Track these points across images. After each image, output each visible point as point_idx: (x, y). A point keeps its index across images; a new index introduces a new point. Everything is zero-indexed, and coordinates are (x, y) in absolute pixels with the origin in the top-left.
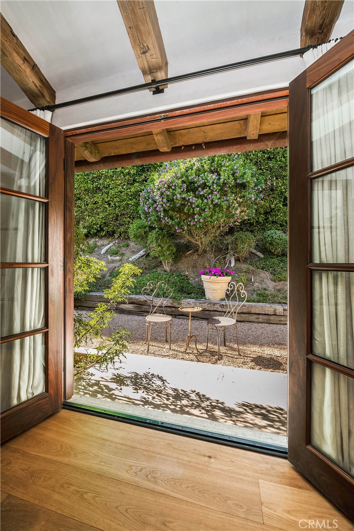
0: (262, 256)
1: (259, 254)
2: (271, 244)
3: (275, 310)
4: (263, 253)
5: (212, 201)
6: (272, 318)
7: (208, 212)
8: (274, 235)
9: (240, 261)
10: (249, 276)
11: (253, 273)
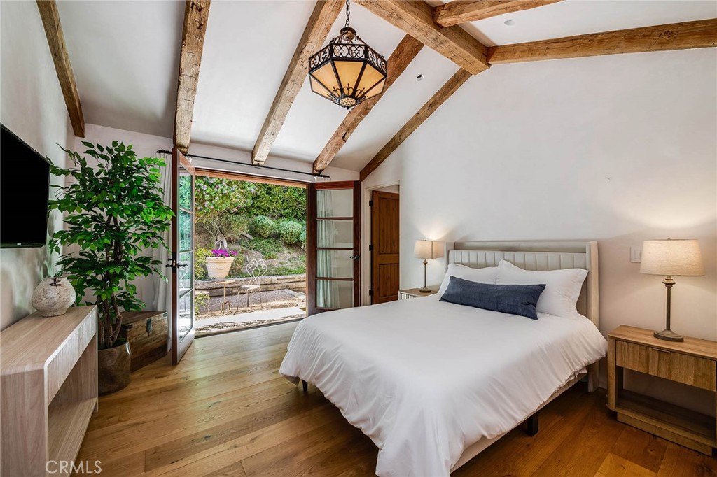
0: (253, 238)
1: (248, 236)
2: (262, 228)
3: (271, 281)
4: (253, 235)
5: (222, 190)
6: (269, 286)
7: (217, 200)
8: (263, 221)
9: (231, 242)
10: (244, 256)
11: (247, 253)
